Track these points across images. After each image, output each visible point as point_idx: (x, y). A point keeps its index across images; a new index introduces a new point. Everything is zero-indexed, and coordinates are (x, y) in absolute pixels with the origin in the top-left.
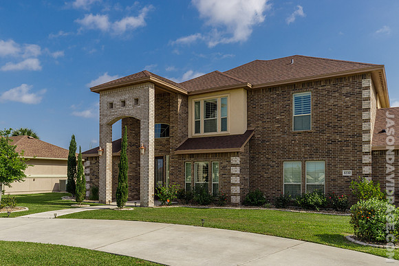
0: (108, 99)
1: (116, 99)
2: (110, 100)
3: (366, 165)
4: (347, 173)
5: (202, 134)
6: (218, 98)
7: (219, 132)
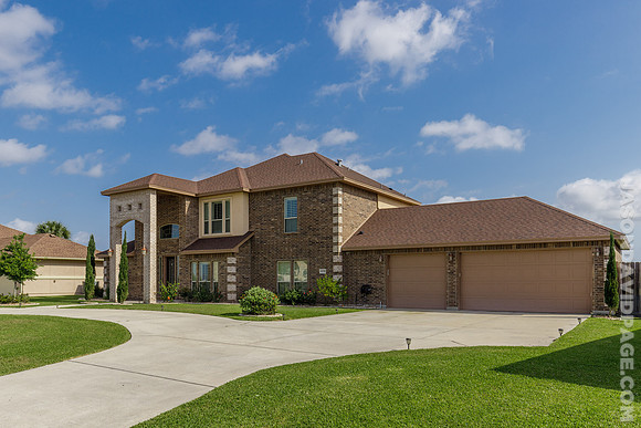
0: (117, 203)
1: (124, 203)
2: (119, 204)
3: (336, 264)
4: (322, 271)
5: (210, 235)
6: (223, 200)
7: (224, 234)
